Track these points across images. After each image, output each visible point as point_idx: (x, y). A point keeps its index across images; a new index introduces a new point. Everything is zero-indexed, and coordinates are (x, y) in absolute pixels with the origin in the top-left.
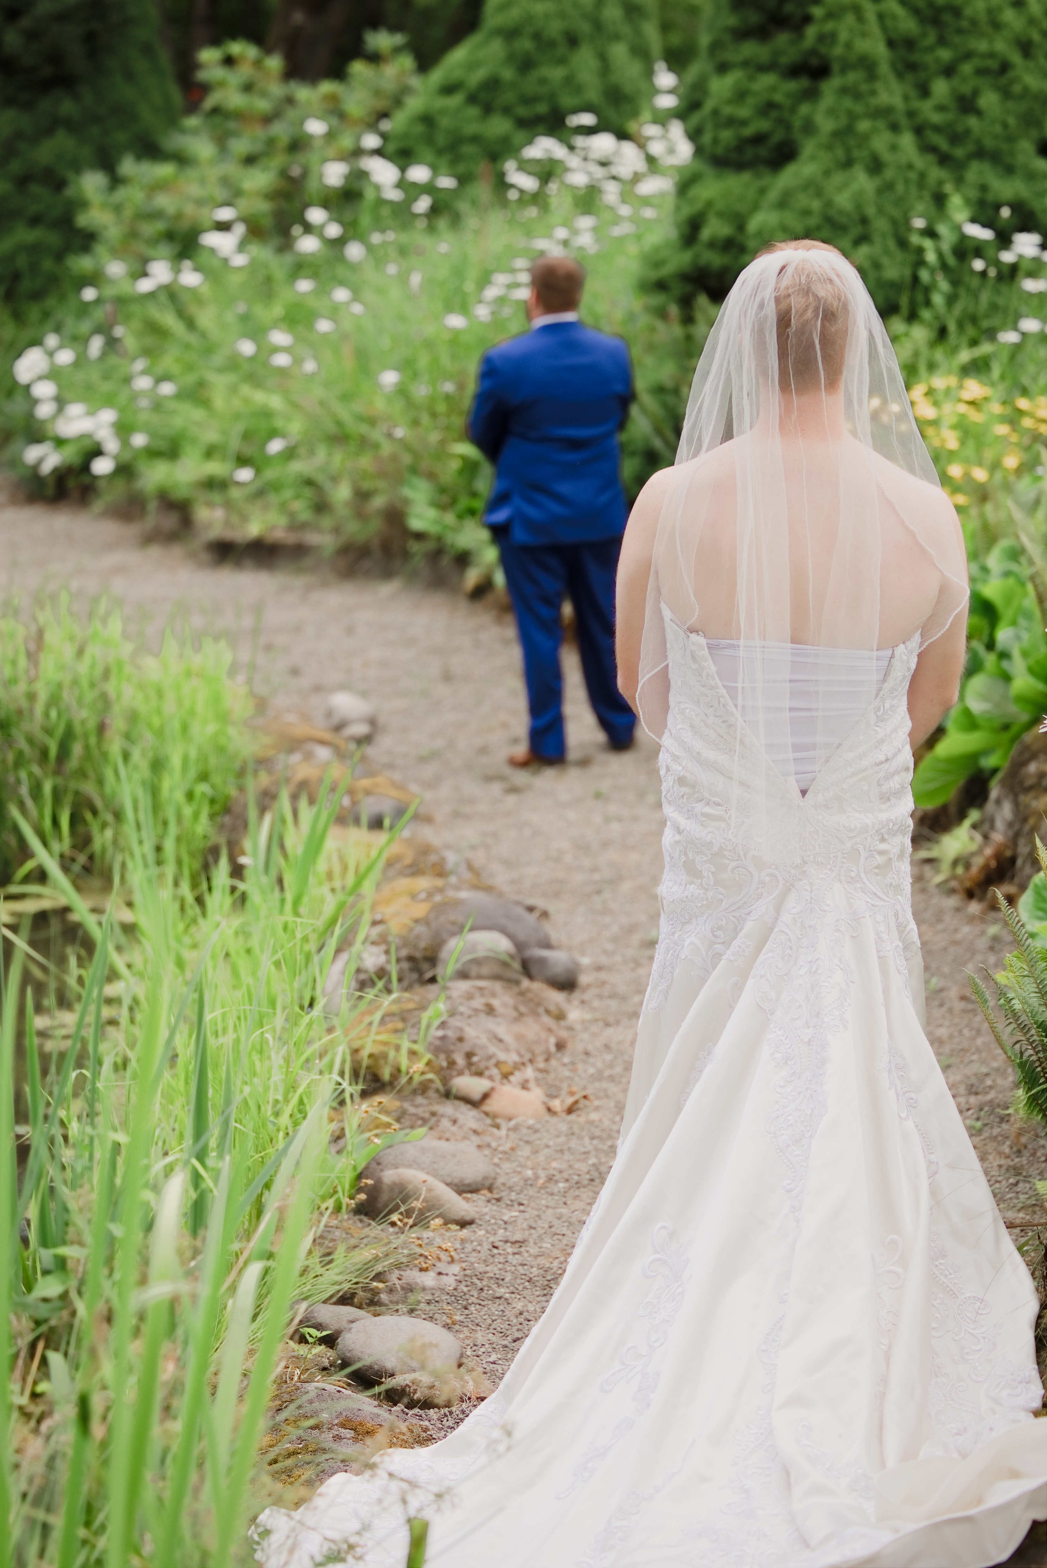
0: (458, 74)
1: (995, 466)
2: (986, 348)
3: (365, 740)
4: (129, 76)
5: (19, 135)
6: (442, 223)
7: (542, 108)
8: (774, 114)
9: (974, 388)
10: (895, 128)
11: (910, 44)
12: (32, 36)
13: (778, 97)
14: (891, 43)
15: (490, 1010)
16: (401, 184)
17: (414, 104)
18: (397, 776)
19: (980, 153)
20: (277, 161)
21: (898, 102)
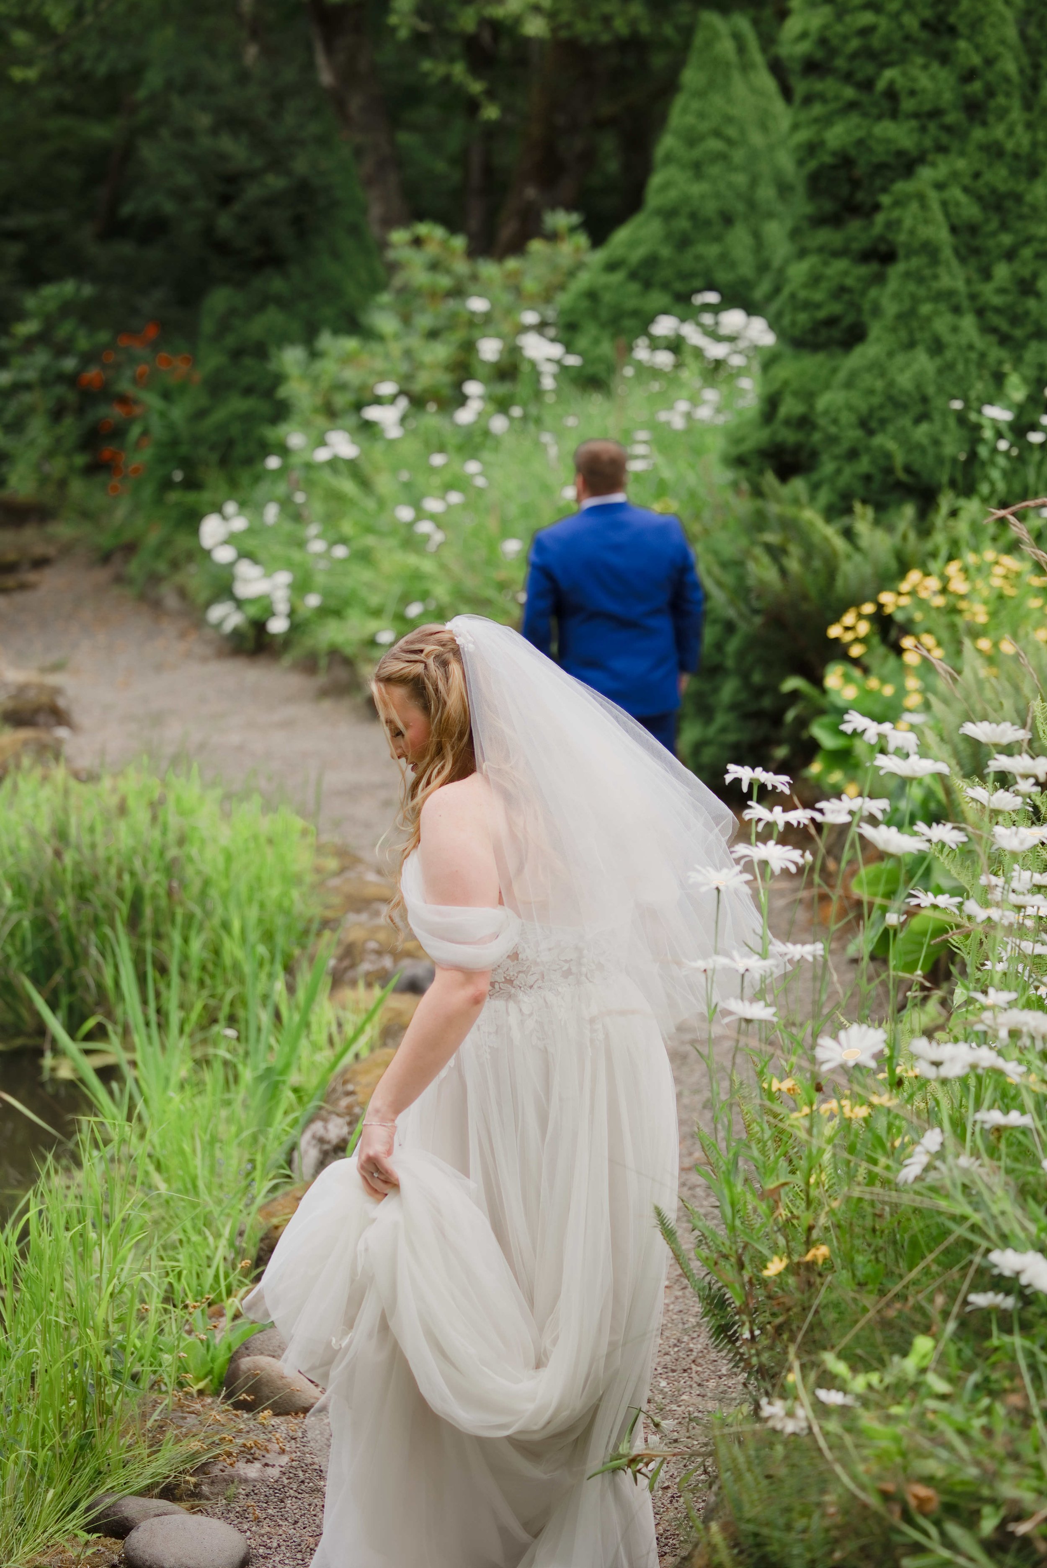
0: (623, 251)
1: (1025, 639)
4: (336, 255)
5: (232, 312)
8: (846, 297)
9: (1007, 564)
10: (957, 310)
11: (973, 229)
12: (243, 219)
13: (849, 282)
14: (954, 230)
17: (584, 280)
19: (1040, 333)
21: (960, 285)
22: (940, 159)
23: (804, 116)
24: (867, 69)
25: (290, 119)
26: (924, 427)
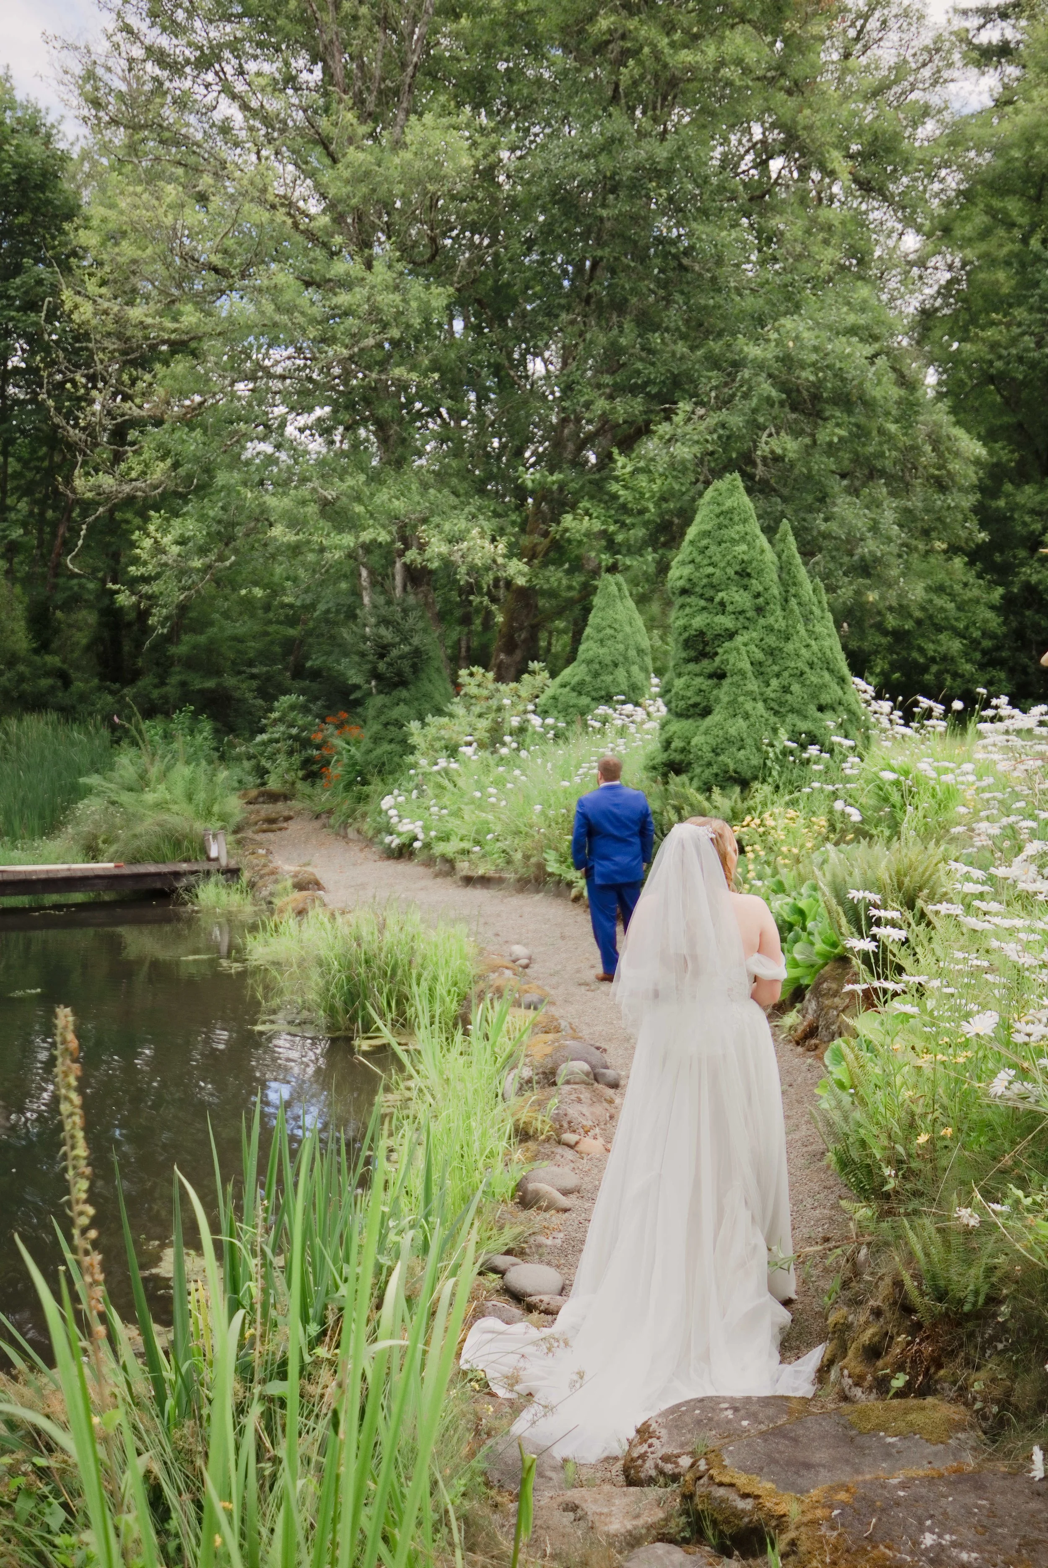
0: (567, 679)
1: (802, 846)
2: (797, 794)
3: (526, 967)
4: (430, 681)
5: (384, 706)
6: (561, 742)
7: (603, 693)
8: (702, 694)
9: (791, 813)
10: (754, 699)
11: (761, 664)
12: (390, 665)
13: (704, 687)
14: (752, 664)
15: (579, 1100)
16: (542, 726)
17: (549, 692)
18: (540, 983)
19: (792, 711)
20: (491, 716)
21: (755, 688)
22: (745, 632)
23: (680, 613)
24: (710, 593)
25: (411, 621)
26: (742, 752)
